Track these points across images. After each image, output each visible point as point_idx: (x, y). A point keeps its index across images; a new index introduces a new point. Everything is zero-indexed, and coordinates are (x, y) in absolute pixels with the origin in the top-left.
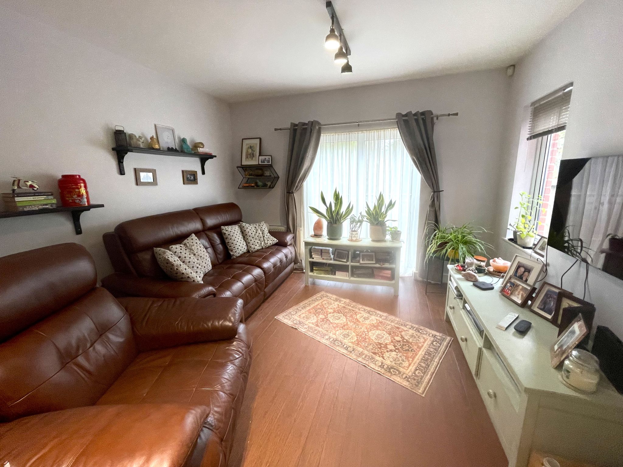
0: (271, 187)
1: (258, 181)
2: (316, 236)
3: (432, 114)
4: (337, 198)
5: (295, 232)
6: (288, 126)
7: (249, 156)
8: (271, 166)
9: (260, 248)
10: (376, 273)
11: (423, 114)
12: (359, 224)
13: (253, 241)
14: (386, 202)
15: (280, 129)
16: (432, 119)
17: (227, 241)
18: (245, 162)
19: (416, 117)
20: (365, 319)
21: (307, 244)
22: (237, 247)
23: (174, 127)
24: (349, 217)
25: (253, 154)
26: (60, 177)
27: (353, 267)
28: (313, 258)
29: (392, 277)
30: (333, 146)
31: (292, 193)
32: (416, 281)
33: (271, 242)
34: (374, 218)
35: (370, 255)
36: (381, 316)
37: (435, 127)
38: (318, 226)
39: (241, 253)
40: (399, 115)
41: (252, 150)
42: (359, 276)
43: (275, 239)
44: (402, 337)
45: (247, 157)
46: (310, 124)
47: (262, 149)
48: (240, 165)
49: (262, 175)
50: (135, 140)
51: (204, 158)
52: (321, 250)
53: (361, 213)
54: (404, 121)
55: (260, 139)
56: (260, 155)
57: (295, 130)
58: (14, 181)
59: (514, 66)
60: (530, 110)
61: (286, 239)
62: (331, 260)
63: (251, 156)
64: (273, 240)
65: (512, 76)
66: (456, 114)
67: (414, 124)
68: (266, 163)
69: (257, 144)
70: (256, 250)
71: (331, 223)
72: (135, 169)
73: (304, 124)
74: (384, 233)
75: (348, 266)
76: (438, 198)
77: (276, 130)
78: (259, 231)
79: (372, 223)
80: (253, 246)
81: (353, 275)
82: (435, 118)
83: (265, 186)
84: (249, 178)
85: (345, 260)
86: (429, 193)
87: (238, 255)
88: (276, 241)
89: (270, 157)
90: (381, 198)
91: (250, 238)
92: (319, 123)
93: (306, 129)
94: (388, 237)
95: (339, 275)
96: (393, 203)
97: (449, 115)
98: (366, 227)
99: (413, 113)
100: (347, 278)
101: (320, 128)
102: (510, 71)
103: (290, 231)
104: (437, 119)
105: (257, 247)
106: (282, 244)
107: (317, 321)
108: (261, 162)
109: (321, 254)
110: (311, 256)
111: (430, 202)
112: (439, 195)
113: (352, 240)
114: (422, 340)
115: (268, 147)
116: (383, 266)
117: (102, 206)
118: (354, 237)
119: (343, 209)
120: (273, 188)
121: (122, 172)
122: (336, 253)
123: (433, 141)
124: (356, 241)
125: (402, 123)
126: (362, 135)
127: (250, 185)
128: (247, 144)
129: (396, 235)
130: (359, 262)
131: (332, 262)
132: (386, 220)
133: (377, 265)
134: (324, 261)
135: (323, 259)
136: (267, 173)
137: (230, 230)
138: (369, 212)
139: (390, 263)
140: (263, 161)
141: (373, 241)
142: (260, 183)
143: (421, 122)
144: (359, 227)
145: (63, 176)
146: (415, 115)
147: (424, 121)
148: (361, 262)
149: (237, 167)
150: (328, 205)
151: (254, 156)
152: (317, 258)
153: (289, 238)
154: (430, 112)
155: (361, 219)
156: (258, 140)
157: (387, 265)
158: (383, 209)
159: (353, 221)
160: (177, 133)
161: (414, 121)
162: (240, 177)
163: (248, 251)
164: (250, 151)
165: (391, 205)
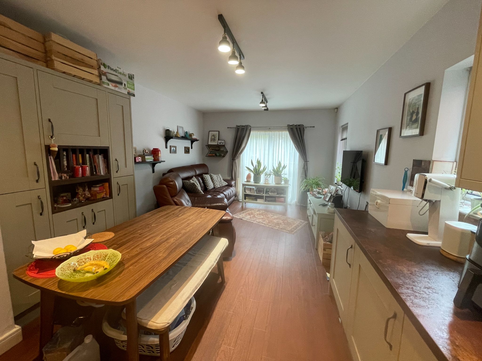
0: (224, 156)
1: (217, 153)
2: (247, 181)
3: (304, 126)
4: (259, 163)
5: (235, 180)
6: (235, 126)
7: (212, 140)
8: (224, 146)
9: (220, 186)
10: (277, 199)
11: (299, 125)
12: (269, 176)
13: (216, 183)
14: (282, 165)
15: (230, 128)
16: (304, 128)
17: (205, 182)
18: (210, 143)
19: (296, 127)
20: (272, 217)
21: (243, 185)
22: (210, 185)
23: (183, 126)
24: (264, 172)
25: (215, 139)
26: (152, 149)
27: (266, 197)
28: (246, 192)
29: (284, 201)
30: (257, 138)
31: (235, 160)
32: (296, 205)
33: (224, 184)
34: (276, 173)
35: (274, 191)
36: (279, 216)
37: (305, 132)
38: (249, 177)
39: (212, 188)
40: (289, 126)
41: (214, 137)
42: (269, 201)
43: (226, 183)
44: (287, 221)
45: (211, 141)
46: (246, 126)
47: (219, 137)
48: (207, 145)
49: (218, 150)
50: (172, 133)
51: (193, 141)
52: (250, 188)
53: (270, 171)
54: (291, 128)
55: (219, 132)
56: (219, 140)
57: (238, 129)
58: (143, 150)
59: (337, 108)
60: (341, 129)
61: (231, 183)
62: (255, 193)
63: (214, 140)
64: (225, 183)
65: (337, 112)
66: (314, 127)
67: (296, 130)
68: (222, 144)
69: (217, 134)
70: (218, 187)
71: (256, 175)
72: (170, 146)
73: (243, 126)
74: (281, 180)
75: (264, 196)
76: (307, 165)
77: (228, 128)
78: (219, 178)
79: (275, 175)
80: (216, 185)
81: (266, 201)
82: (305, 128)
83: (220, 156)
84: (211, 151)
85: (262, 193)
86: (302, 162)
87: (210, 189)
88: (227, 184)
89: (224, 141)
90: (280, 164)
91: (215, 181)
92: (250, 126)
93: (244, 128)
94: (283, 183)
95: (259, 201)
96: (285, 166)
97: (311, 127)
98: (273, 177)
99: (295, 125)
100: (263, 202)
101: (250, 129)
102: (336, 110)
103: (233, 179)
104: (306, 128)
105: (219, 186)
106: (229, 186)
107: (251, 217)
108: (219, 143)
109: (250, 190)
110: (245, 192)
111: (303, 166)
112: (307, 163)
113: (265, 184)
114: (296, 222)
115: (223, 136)
116: (280, 196)
117: (165, 161)
118: (267, 182)
119: (262, 168)
120: (224, 157)
121: (166, 148)
122: (258, 190)
123: (304, 138)
124: (268, 184)
125: (290, 129)
126: (271, 133)
127: (212, 155)
128: (211, 134)
129: (286, 181)
130: (269, 194)
131: (256, 194)
132: (282, 174)
133: (277, 196)
134: (252, 194)
135: (251, 193)
136: (222, 149)
137: (206, 176)
138: (274, 170)
139: (284, 195)
140: (220, 143)
141: (276, 184)
142: (218, 154)
143: (298, 129)
144: (269, 177)
145: (154, 149)
146: (296, 126)
147: (300, 128)
148: (270, 194)
149: (206, 145)
150: (255, 166)
151: (215, 140)
152: (248, 192)
153: (233, 183)
154: (303, 125)
155: (270, 173)
156: (217, 133)
157: (282, 196)
158: (281, 169)
159: (266, 174)
160: (184, 129)
161: (295, 129)
162: (207, 151)
163: (214, 188)
164: (213, 137)
165: (284, 167)
